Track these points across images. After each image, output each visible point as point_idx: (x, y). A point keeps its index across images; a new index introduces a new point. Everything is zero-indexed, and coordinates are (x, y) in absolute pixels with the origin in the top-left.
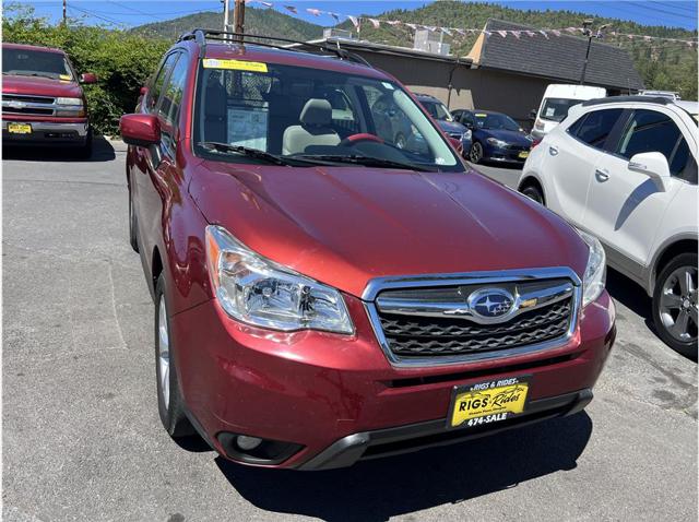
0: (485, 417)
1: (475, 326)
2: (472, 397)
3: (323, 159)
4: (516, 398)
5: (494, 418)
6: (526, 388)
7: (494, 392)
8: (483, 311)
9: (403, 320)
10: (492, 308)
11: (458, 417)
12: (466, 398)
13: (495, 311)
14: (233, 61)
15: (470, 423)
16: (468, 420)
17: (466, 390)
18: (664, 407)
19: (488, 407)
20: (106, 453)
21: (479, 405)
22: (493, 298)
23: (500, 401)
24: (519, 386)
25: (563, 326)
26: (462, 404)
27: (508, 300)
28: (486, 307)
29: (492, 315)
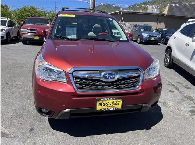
0: (108, 109)
1: (103, 82)
2: (103, 102)
3: (83, 39)
4: (118, 104)
5: (111, 109)
6: (121, 101)
7: (110, 101)
8: (105, 78)
9: (81, 79)
10: (109, 77)
11: (98, 108)
12: (100, 102)
13: (109, 78)
14: (66, 14)
15: (103, 110)
16: (102, 109)
17: (100, 100)
18: (191, 115)
19: (109, 105)
20: (23, 113)
21: (105, 105)
22: (109, 74)
23: (112, 105)
24: (119, 100)
25: (136, 84)
26: (99, 104)
27: (114, 75)
28: (107, 77)
29: (109, 79)
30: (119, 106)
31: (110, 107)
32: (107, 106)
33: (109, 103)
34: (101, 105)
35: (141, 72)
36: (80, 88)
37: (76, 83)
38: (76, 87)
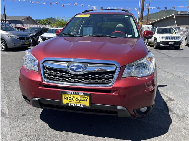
0: (74, 104)
2: (68, 96)
4: (86, 101)
5: (78, 105)
6: (89, 98)
7: (76, 96)
10: (76, 69)
11: (65, 102)
12: (66, 95)
15: (69, 105)
16: (68, 104)
17: (65, 93)
19: (75, 101)
21: (71, 99)
23: (79, 100)
24: (86, 97)
25: (109, 81)
26: (65, 97)
27: (82, 67)
28: (74, 69)
29: (76, 71)
30: (87, 104)
31: (77, 103)
32: (73, 101)
33: (76, 98)
34: (67, 99)
35: (117, 67)
36: (48, 79)
37: (44, 73)
38: (45, 77)
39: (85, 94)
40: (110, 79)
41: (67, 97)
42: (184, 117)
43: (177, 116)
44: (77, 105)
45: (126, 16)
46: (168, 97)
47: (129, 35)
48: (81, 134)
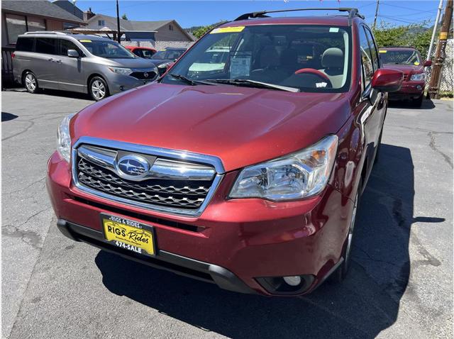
2: (115, 226)
4: (146, 241)
6: (152, 236)
12: (110, 223)
13: (131, 171)
15: (117, 244)
16: (116, 241)
17: (108, 218)
21: (120, 233)
22: (131, 162)
23: (134, 238)
24: (146, 232)
25: (196, 203)
26: (109, 227)
29: (130, 173)
30: (149, 248)
31: (131, 243)
32: (123, 237)
34: (112, 231)
35: (216, 173)
36: (82, 182)
37: (78, 171)
38: (78, 177)
39: (144, 228)
40: (199, 200)
41: (112, 227)
42: (438, 315)
43: (420, 308)
44: (131, 247)
45: (333, 30)
46: (427, 253)
47: (321, 82)
48: (155, 310)
